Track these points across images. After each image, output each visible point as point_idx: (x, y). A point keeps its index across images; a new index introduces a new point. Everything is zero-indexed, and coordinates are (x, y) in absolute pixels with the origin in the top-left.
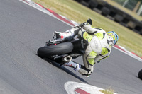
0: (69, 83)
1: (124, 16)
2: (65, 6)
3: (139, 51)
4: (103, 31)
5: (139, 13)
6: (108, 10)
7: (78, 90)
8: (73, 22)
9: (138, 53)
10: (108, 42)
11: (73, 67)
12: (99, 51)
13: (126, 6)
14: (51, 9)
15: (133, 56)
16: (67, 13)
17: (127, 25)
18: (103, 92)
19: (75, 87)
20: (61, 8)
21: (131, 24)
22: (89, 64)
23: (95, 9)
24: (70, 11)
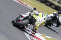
1: (50, 3)
5: (57, 2)
12: (41, 23)
16: (26, 2)
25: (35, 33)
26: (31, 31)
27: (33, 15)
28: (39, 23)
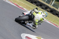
0: (23, 34)
1: (46, 6)
2: (21, 2)
3: (52, 21)
4: (41, 12)
6: (39, 4)
7: (27, 37)
8: (25, 9)
9: (51, 22)
10: (43, 16)
11: (29, 26)
13: (46, 2)
14: (15, 3)
15: (49, 23)
16: (22, 5)
17: (47, 10)
18: (37, 38)
19: (26, 36)
20: (19, 3)
21: (48, 10)
22: (36, 25)
23: (34, 3)
24: (23, 4)
25: (35, 28)
26: (32, 26)
27: (33, 12)
28: (38, 19)
